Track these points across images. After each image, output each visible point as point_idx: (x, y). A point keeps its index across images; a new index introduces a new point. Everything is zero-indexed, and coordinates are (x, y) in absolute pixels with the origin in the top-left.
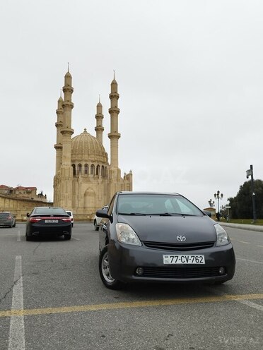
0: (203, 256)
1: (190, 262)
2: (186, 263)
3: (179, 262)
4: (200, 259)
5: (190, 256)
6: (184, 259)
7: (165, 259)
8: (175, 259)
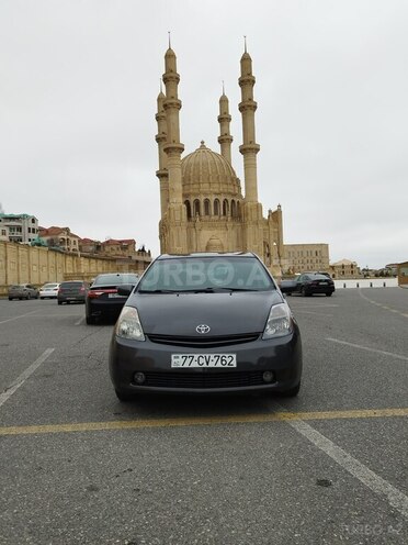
0: (234, 356)
1: (211, 365)
2: (205, 365)
3: (195, 365)
4: (228, 360)
5: (212, 356)
6: (202, 361)
7: (173, 360)
8: (189, 360)
